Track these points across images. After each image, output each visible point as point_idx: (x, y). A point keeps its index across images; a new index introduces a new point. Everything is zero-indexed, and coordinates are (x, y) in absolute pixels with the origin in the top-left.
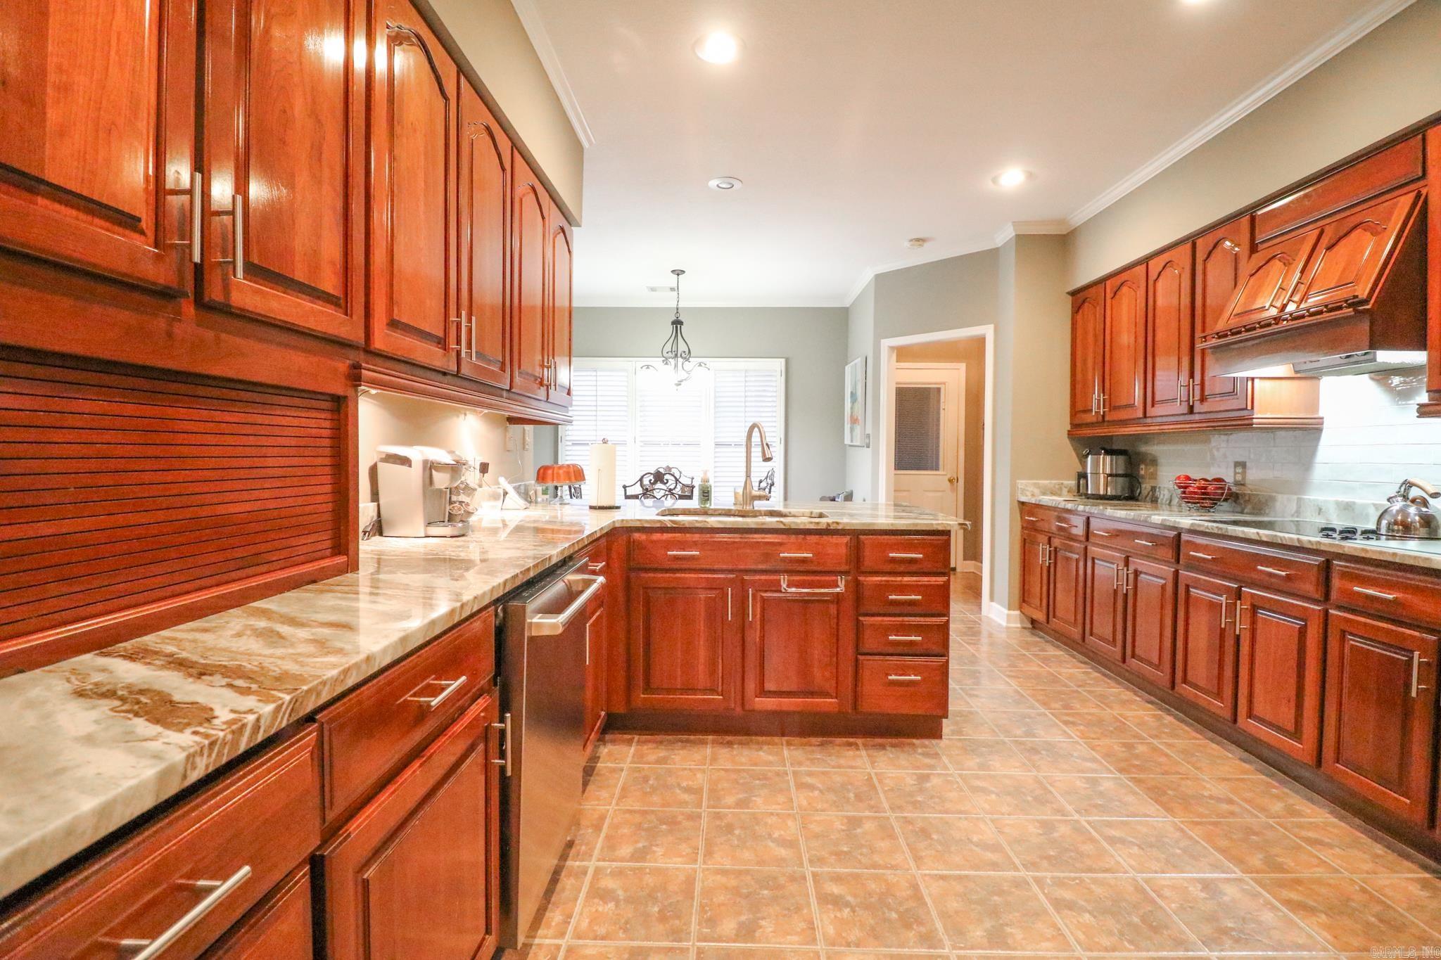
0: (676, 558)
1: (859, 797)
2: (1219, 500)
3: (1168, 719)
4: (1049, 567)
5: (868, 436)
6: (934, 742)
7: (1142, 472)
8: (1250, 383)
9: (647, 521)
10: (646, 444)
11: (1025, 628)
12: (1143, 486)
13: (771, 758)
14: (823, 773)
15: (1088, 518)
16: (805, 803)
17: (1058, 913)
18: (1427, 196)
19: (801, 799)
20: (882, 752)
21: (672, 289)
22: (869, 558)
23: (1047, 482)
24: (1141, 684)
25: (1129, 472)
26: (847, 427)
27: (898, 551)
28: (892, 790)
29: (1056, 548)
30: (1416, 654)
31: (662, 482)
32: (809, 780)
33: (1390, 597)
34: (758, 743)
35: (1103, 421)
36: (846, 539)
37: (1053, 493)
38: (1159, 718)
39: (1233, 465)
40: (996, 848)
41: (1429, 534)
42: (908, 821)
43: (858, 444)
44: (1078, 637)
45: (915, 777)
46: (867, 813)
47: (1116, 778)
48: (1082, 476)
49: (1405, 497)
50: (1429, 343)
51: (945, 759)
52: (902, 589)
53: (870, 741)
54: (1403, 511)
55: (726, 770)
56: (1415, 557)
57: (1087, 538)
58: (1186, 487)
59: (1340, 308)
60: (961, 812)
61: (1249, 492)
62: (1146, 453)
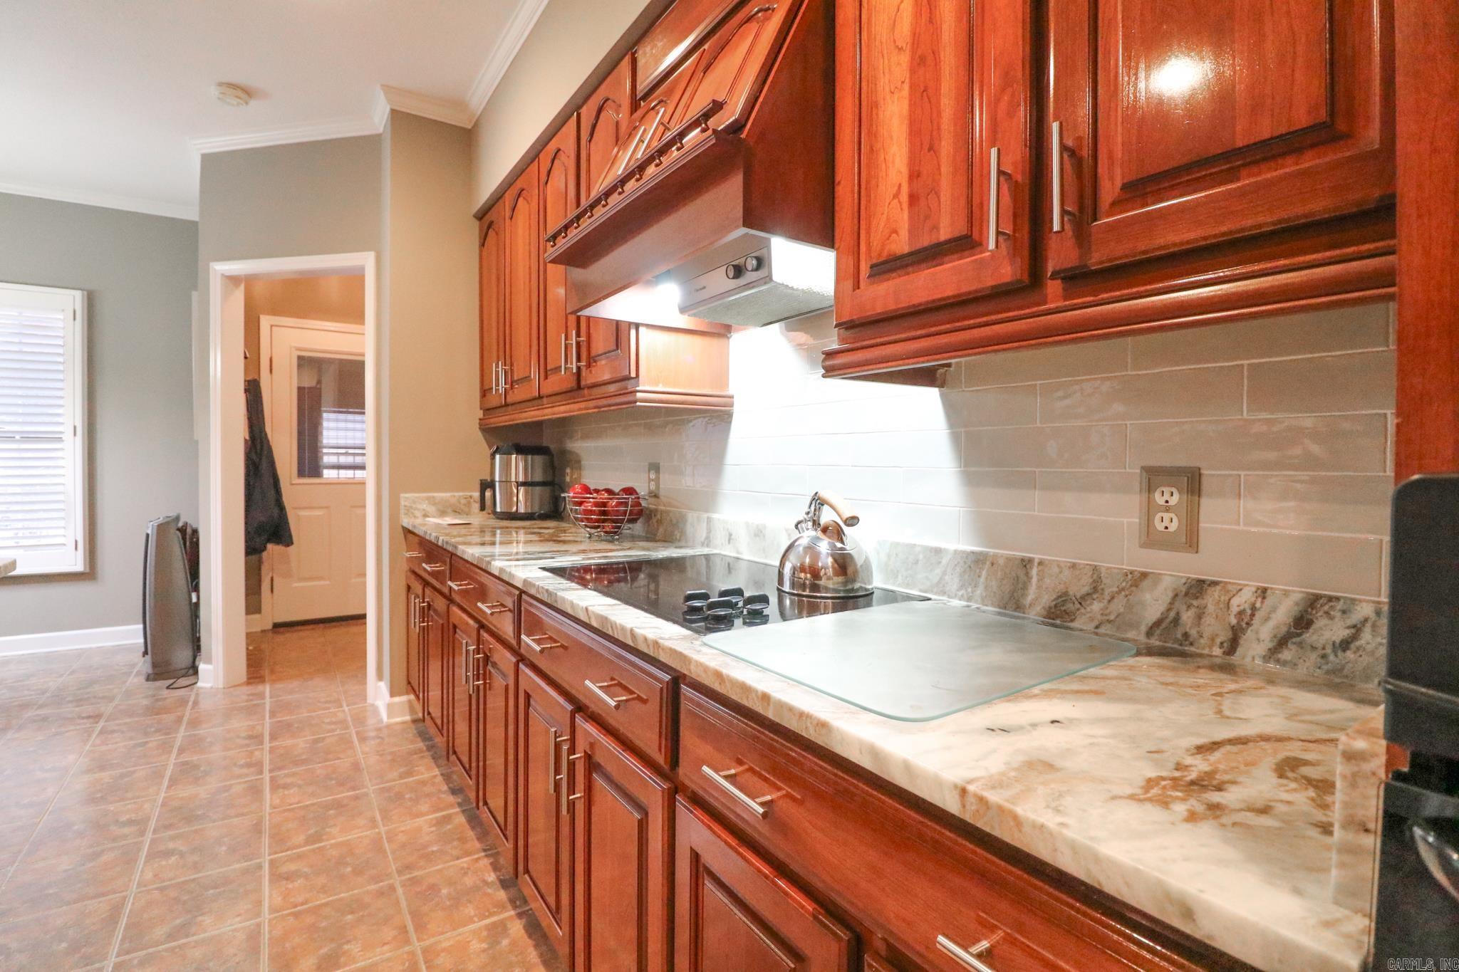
2: (624, 522)
7: (568, 479)
8: (633, 332)
23: (443, 495)
25: (549, 479)
29: (428, 604)
35: (506, 403)
39: (646, 468)
48: (487, 485)
49: (816, 523)
50: (837, 233)
54: (811, 549)
57: (450, 591)
58: (581, 504)
61: (662, 508)
62: (571, 452)
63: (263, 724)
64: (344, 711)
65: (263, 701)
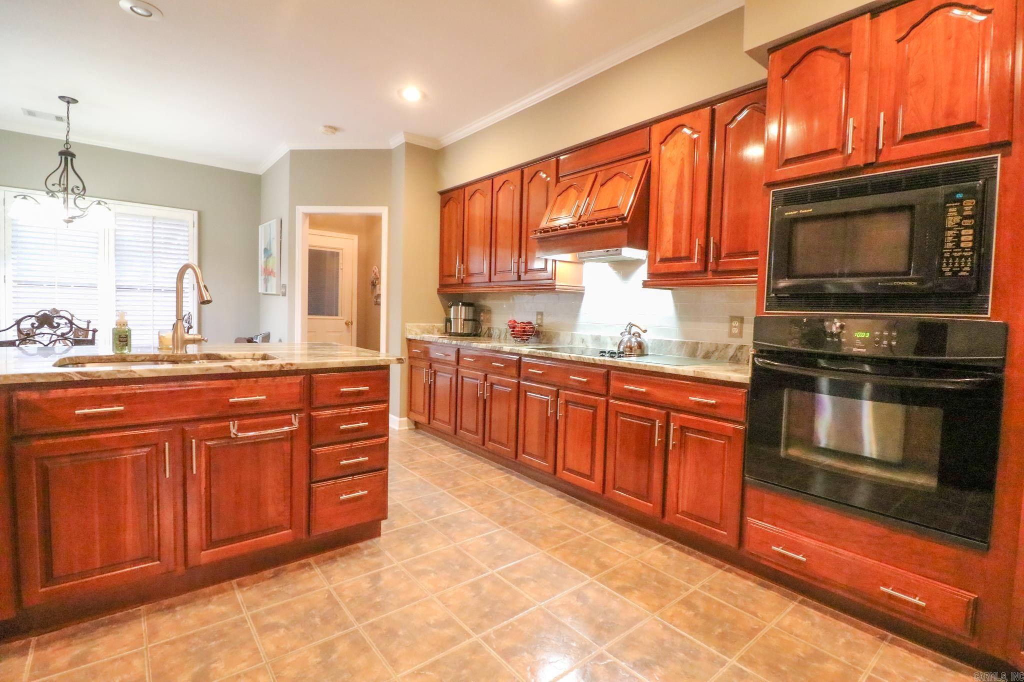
0: (87, 417)
1: (325, 620)
2: (531, 335)
3: (514, 478)
4: (430, 385)
5: (284, 286)
6: (375, 540)
7: (482, 318)
8: (554, 264)
9: (39, 375)
10: (20, 283)
11: (410, 429)
12: (483, 327)
13: (223, 609)
14: (285, 606)
15: (458, 350)
16: (272, 648)
17: (509, 662)
18: (650, 163)
19: (266, 645)
20: (335, 564)
21: (59, 119)
22: (322, 395)
23: (424, 324)
24: (496, 458)
25: (475, 317)
26: (261, 278)
27: (348, 385)
28: (352, 600)
29: (435, 371)
30: (657, 421)
31: (51, 326)
32: (272, 619)
33: (644, 390)
34: (204, 596)
35: (462, 283)
36: (299, 379)
37: (429, 333)
38: (508, 479)
39: (536, 314)
40: (448, 623)
41: (641, 352)
42: (374, 627)
43: (274, 292)
44: (452, 433)
45: (368, 580)
46: (337, 634)
47: (501, 531)
48: (448, 320)
49: (630, 333)
50: (649, 247)
51: (388, 554)
52: (353, 418)
53: (320, 557)
54: (629, 340)
55: (172, 643)
56: (656, 367)
57: (458, 363)
58: (514, 328)
59: (614, 221)
60: (413, 600)
61: (544, 330)
62: (485, 306)
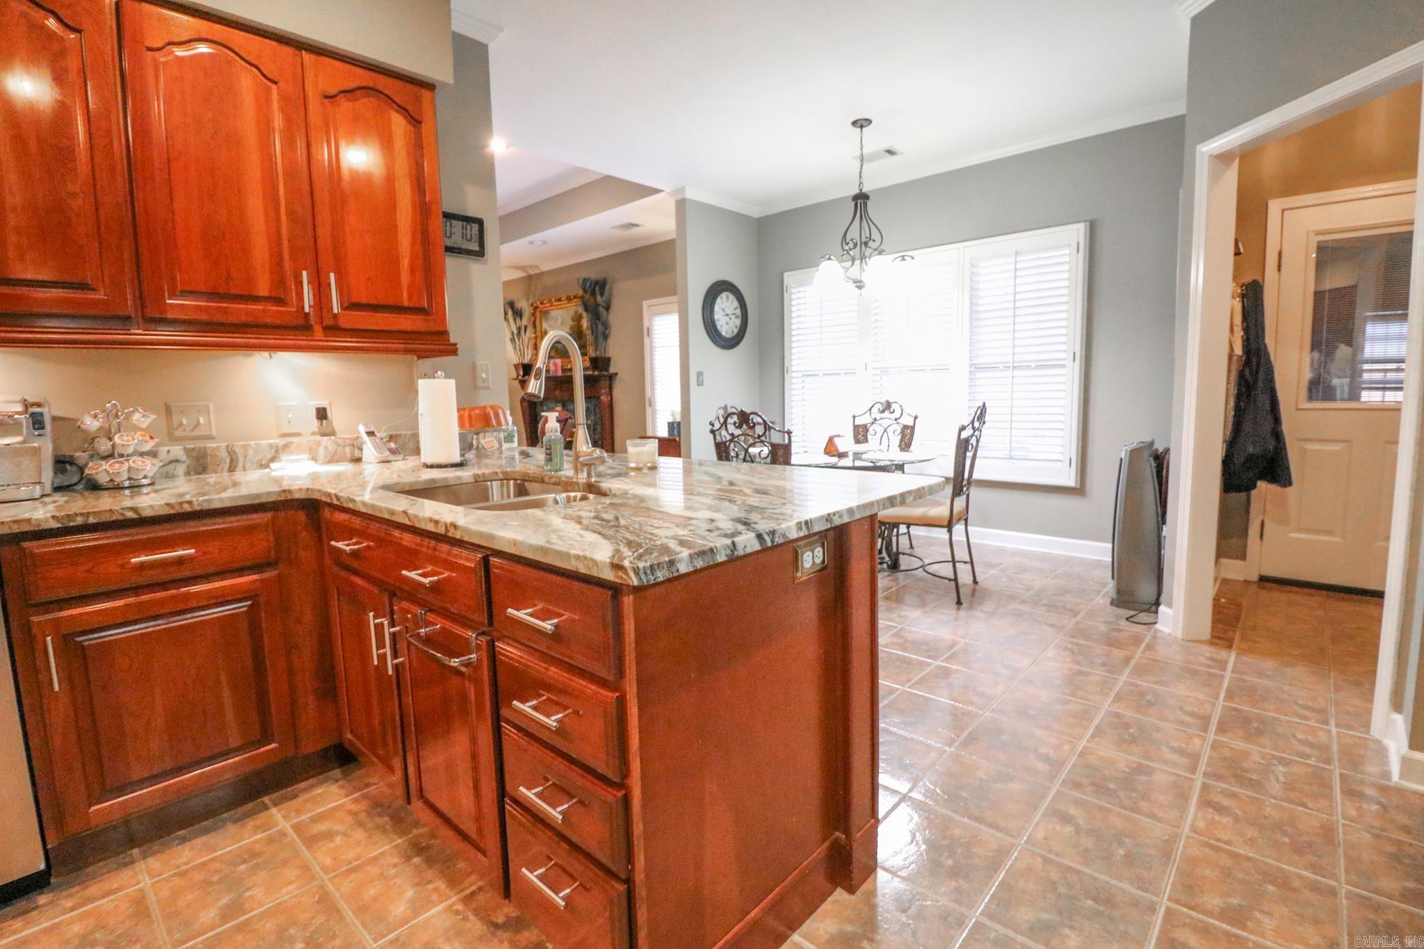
63: (1214, 705)
64: (1329, 732)
65: (1223, 673)
